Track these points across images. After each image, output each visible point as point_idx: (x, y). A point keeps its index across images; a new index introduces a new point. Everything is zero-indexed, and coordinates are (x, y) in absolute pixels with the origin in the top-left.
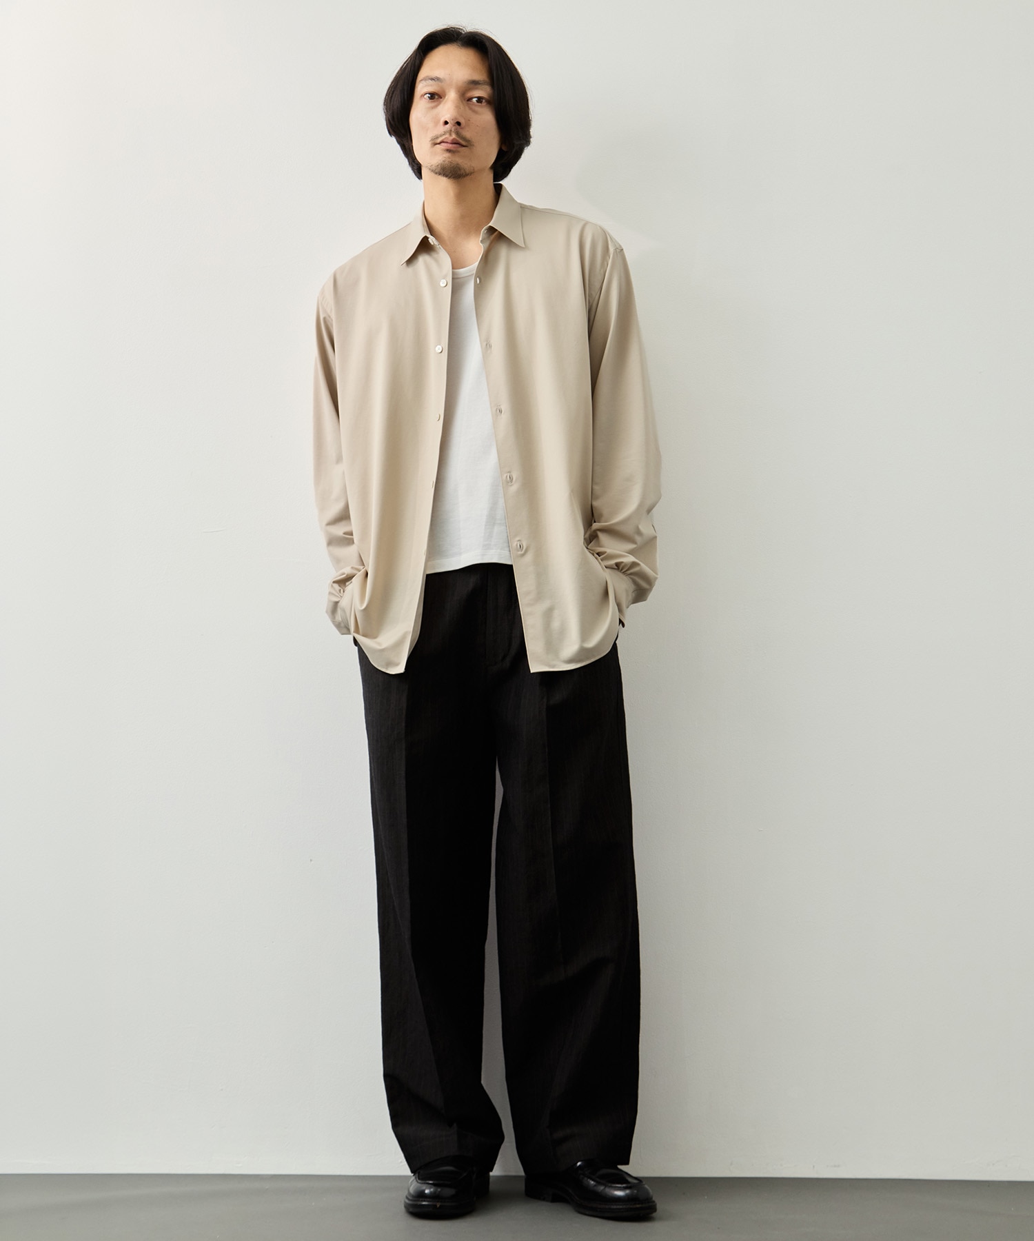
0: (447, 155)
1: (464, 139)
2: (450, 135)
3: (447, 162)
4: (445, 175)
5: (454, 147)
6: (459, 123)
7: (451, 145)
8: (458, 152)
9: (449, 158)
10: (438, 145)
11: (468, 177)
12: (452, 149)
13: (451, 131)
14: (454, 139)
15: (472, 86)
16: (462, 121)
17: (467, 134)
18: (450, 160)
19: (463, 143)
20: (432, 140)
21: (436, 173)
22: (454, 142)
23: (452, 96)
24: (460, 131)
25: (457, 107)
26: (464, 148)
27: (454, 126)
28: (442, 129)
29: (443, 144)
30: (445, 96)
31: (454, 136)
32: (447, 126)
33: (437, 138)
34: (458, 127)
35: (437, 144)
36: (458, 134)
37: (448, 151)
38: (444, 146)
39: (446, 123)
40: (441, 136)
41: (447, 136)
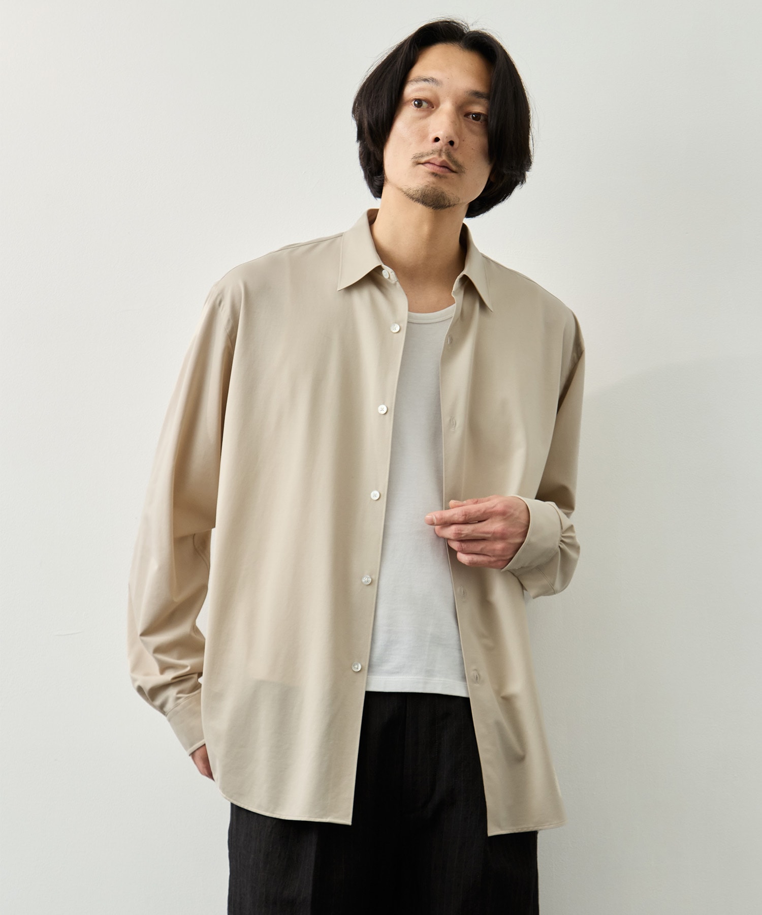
0: (432, 179)
1: (455, 162)
2: (440, 155)
3: (429, 188)
4: (424, 202)
5: (442, 172)
6: (452, 143)
7: (438, 168)
8: (446, 177)
9: (434, 183)
10: (421, 166)
11: (447, 209)
12: (439, 173)
13: (441, 150)
14: (444, 161)
15: (474, 98)
16: (456, 141)
17: (459, 157)
18: (434, 186)
19: (454, 168)
20: (415, 157)
21: (413, 199)
22: (443, 166)
23: (447, 106)
24: (452, 152)
25: (454, 122)
26: (453, 174)
27: (446, 145)
28: (430, 146)
29: (428, 165)
30: (438, 105)
31: (444, 158)
32: (437, 144)
33: (422, 156)
34: (450, 146)
35: (419, 164)
36: (449, 155)
37: (434, 174)
38: (428, 168)
39: (437, 140)
40: (428, 155)
41: (436, 156)
